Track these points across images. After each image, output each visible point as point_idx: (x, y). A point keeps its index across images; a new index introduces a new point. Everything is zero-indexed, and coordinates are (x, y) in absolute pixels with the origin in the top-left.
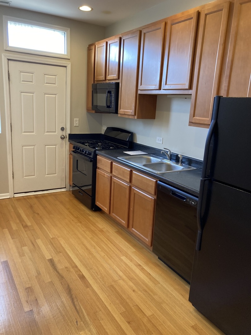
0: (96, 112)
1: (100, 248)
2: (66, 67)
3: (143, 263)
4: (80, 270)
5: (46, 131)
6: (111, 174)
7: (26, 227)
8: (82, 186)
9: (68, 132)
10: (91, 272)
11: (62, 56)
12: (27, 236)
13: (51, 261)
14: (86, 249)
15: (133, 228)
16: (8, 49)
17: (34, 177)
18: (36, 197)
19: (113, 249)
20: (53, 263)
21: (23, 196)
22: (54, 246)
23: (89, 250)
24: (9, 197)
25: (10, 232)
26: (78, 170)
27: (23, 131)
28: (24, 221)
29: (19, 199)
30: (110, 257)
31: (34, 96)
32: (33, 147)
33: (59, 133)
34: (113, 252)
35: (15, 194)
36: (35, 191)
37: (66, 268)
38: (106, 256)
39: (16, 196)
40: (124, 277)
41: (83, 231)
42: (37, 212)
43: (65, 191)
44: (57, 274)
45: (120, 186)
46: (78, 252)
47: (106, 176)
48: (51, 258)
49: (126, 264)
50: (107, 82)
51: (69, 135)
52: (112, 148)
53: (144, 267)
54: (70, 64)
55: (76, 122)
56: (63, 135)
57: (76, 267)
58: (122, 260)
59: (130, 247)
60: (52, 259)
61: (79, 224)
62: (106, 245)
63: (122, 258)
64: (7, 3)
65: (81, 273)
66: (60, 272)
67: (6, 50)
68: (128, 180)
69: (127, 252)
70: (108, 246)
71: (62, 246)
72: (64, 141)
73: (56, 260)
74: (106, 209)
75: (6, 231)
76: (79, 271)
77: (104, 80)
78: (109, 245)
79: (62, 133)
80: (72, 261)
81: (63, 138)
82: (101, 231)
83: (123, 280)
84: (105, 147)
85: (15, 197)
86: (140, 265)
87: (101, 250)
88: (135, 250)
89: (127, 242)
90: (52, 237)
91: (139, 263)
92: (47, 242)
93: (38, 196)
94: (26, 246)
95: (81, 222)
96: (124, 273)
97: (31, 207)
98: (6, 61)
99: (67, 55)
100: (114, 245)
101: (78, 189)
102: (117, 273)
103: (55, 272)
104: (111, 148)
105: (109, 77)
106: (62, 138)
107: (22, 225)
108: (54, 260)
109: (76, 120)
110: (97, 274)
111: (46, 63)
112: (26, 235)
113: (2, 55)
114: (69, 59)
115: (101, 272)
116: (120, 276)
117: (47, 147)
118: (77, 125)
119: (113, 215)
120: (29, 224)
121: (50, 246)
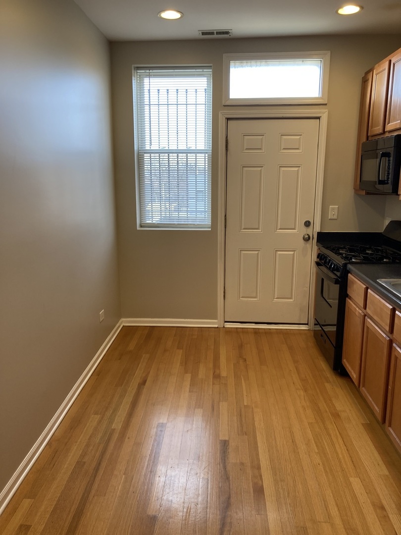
0: (368, 193)
1: (317, 446)
2: (319, 118)
3: (394, 506)
4: (261, 476)
5: (279, 227)
6: (364, 311)
7: (217, 377)
8: (324, 324)
9: (317, 229)
10: (280, 486)
11: (315, 101)
12: (211, 393)
13: (225, 444)
14: (291, 441)
15: (390, 425)
16: (228, 103)
17: (256, 299)
18: (256, 331)
19: (341, 456)
20: (226, 448)
21: (237, 328)
22: (241, 420)
23: (296, 445)
24: (216, 326)
25: (191, 379)
26: (322, 296)
27: (243, 227)
28: (219, 368)
29: (229, 331)
30: (328, 470)
31: (263, 171)
32: (257, 252)
33: (301, 231)
34: (340, 462)
35: (226, 323)
36: (256, 323)
37: (242, 464)
38: (321, 467)
39: (228, 325)
40: (338, 521)
41: (303, 406)
42: (244, 357)
43: (305, 330)
44: (222, 469)
45: (376, 337)
46: (276, 441)
47: (357, 314)
48: (227, 439)
49: (354, 497)
50: (387, 135)
51: (319, 234)
52: (387, 260)
53: (391, 516)
54: (327, 112)
55: (333, 211)
56: (308, 235)
57: (259, 468)
58: (349, 485)
59: (381, 462)
60: (228, 441)
61: (302, 393)
62: (333, 444)
63: (351, 479)
64: (227, 33)
65: (260, 482)
66: (229, 468)
67: (224, 106)
68: (387, 328)
69: (368, 470)
70: (335, 448)
71: (254, 425)
72: (309, 245)
73: (232, 444)
74: (354, 375)
75: (188, 377)
76: (259, 477)
77: (381, 134)
78: (337, 446)
79: (307, 231)
80: (258, 455)
81: (307, 239)
82: (336, 415)
83: (333, 525)
84: (372, 258)
85: (226, 328)
86: (383, 508)
87: (317, 451)
88: (387, 473)
89: (378, 451)
90: (246, 404)
91: (384, 503)
92: (235, 409)
93: (260, 331)
94: (202, 408)
95: (306, 390)
96: (340, 513)
97: (241, 347)
98: (224, 121)
99: (321, 98)
100: (347, 450)
101: (320, 330)
102: (326, 508)
103: (221, 465)
104: (385, 260)
105: (389, 127)
106: (304, 239)
107: (214, 374)
108: (230, 444)
109: (333, 209)
110: (288, 494)
111: (285, 116)
112: (211, 390)
113: (220, 113)
114: (326, 104)
115: (297, 494)
116: (329, 516)
117: (279, 253)
118: (335, 217)
119: (363, 390)
120: (224, 374)
121: (235, 418)
